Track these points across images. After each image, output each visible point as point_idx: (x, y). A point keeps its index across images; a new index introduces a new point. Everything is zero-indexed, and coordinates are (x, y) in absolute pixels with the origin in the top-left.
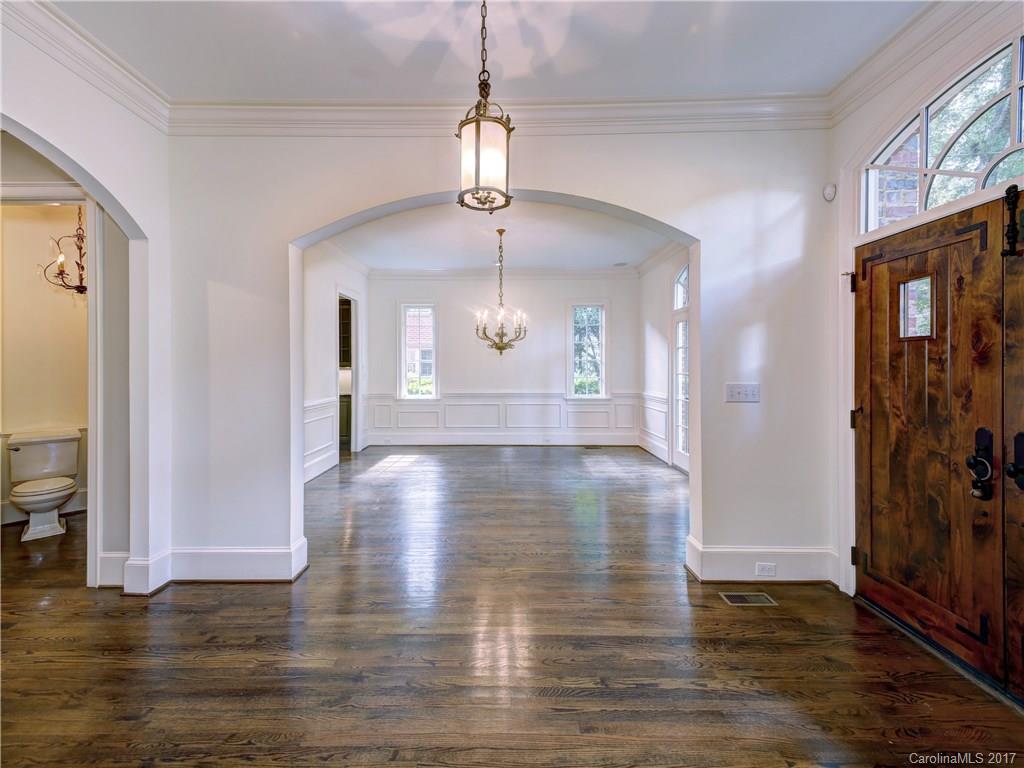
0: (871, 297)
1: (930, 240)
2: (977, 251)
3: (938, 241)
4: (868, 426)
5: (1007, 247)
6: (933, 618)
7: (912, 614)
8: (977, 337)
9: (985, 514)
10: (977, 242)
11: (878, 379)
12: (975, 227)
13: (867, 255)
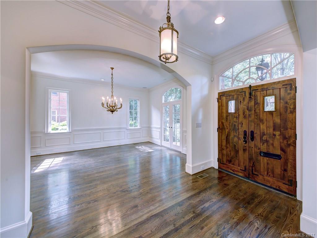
0: (222, 104)
1: (235, 93)
2: (244, 96)
3: (236, 94)
4: (221, 131)
5: (249, 96)
6: (235, 169)
7: (231, 169)
8: (244, 113)
9: (245, 147)
10: (244, 95)
11: (223, 121)
12: (244, 92)
13: (221, 95)
